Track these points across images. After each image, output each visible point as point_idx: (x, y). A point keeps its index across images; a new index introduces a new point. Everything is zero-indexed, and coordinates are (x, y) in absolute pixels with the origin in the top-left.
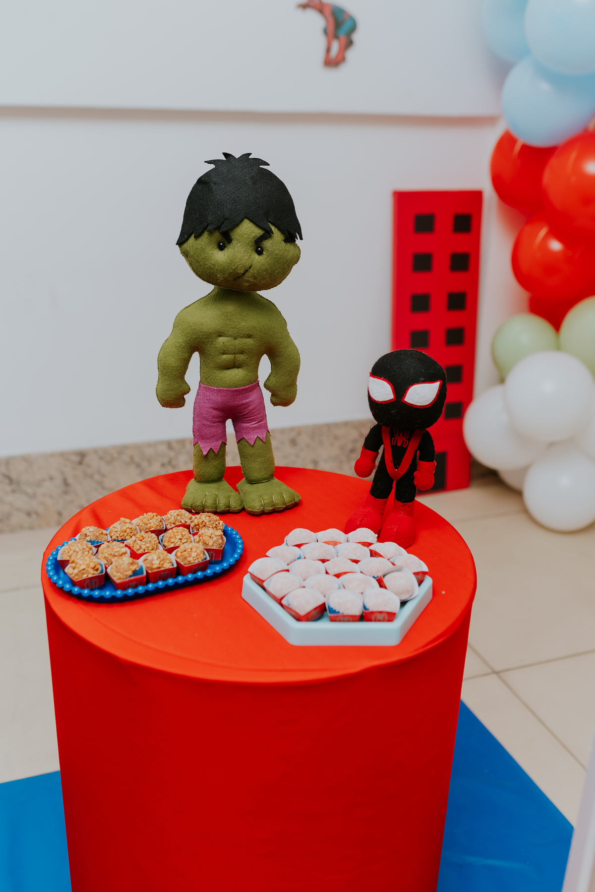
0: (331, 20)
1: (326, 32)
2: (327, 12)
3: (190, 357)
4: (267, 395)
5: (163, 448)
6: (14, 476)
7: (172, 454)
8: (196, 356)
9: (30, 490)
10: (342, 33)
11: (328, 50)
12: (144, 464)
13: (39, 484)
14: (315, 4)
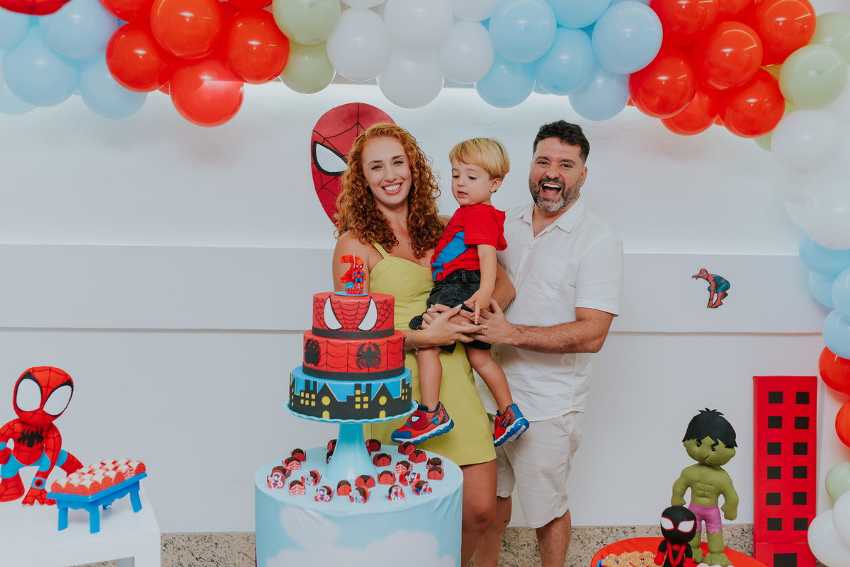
0: (713, 284)
1: (709, 289)
2: (711, 280)
3: (686, 490)
4: (722, 514)
5: (599, 531)
6: (507, 541)
7: (604, 537)
8: (689, 489)
9: (515, 552)
10: (720, 290)
11: (711, 299)
12: (586, 541)
13: (521, 548)
14: (703, 274)
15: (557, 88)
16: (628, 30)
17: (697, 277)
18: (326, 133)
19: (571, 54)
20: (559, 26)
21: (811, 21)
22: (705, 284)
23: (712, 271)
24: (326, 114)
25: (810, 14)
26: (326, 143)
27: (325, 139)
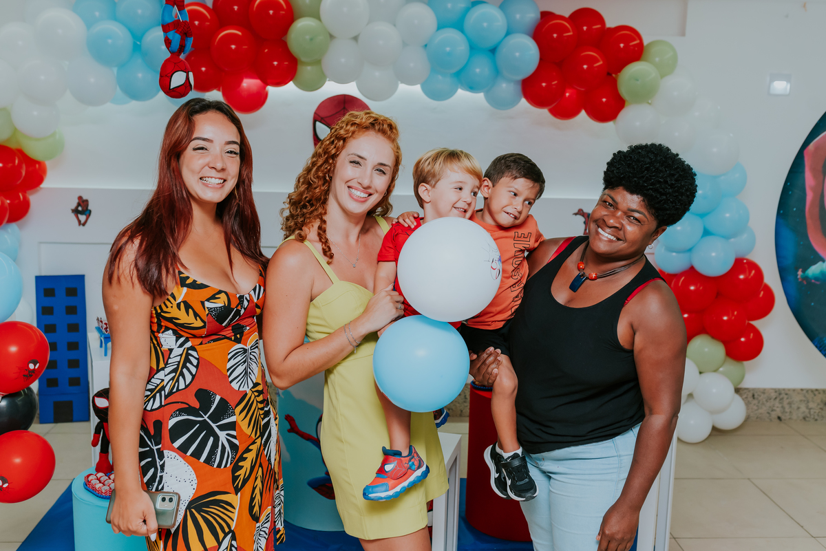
14: (580, 212)
15: (472, 88)
16: (517, 54)
17: (576, 214)
18: (323, 114)
19: (481, 68)
20: (473, 48)
21: (641, 46)
22: (581, 219)
23: (585, 211)
24: (323, 102)
25: (638, 42)
26: (323, 121)
27: (322, 118)
